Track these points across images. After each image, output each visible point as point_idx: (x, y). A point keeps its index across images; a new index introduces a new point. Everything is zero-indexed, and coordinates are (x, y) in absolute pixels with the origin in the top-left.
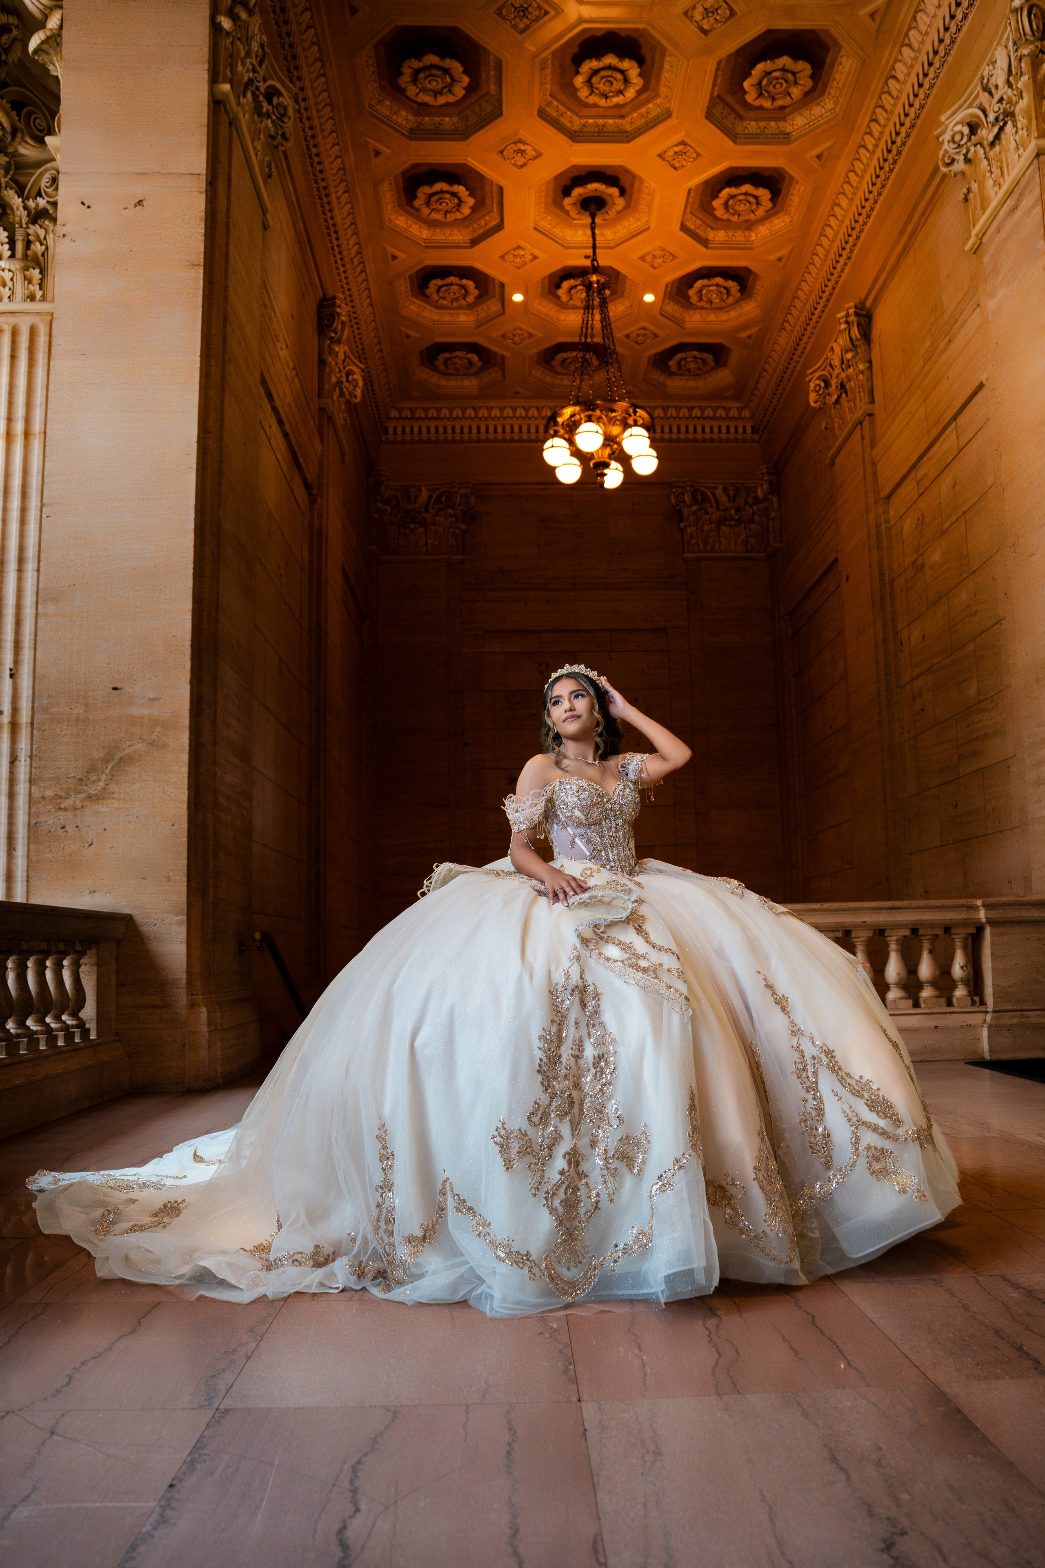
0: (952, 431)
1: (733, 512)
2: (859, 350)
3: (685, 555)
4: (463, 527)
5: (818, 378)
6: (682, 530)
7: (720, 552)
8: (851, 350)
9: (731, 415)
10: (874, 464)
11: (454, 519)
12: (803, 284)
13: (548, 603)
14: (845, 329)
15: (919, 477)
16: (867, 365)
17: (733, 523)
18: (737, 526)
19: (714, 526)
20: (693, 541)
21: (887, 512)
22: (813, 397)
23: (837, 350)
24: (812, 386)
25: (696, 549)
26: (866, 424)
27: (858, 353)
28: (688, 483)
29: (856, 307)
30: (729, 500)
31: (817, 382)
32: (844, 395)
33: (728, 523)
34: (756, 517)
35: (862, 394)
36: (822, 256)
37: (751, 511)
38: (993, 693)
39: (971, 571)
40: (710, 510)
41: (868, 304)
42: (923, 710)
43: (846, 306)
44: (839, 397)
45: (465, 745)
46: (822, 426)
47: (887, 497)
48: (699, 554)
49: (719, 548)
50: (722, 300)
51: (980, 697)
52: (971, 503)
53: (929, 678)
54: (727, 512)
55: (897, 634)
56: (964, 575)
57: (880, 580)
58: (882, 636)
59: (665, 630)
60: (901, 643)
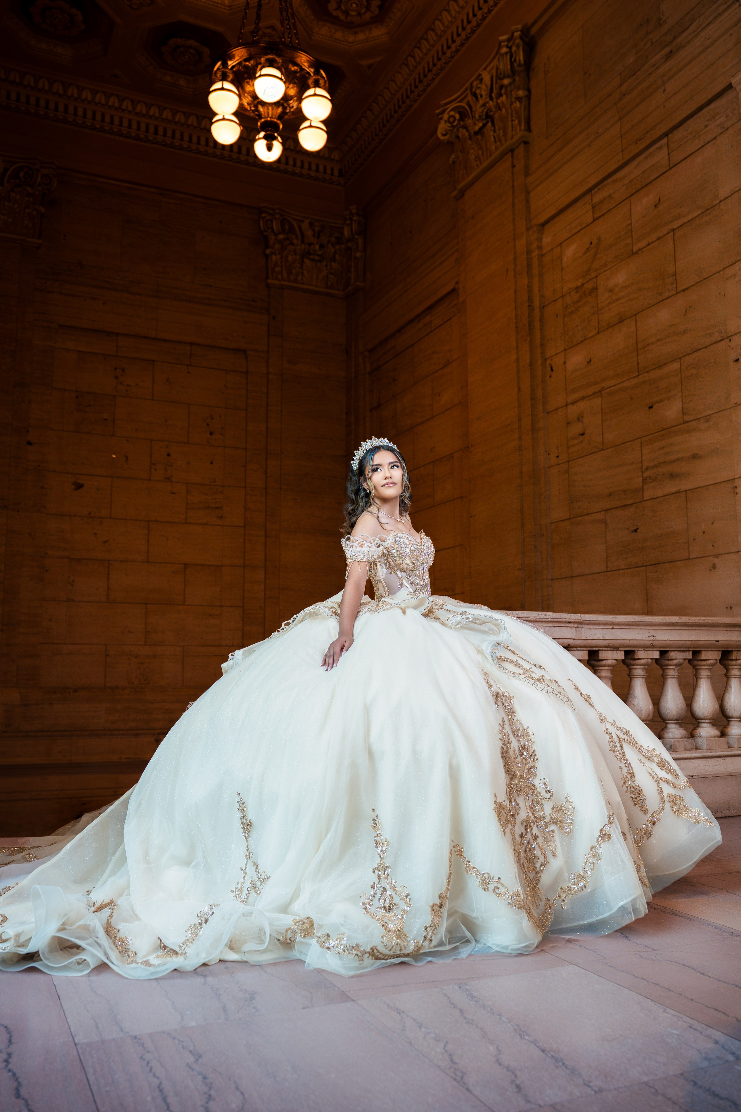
0: (660, 148)
1: (317, 247)
2: (517, 78)
3: (269, 281)
4: (42, 210)
5: (452, 110)
6: (267, 256)
7: (303, 283)
8: (508, 77)
10: (528, 193)
11: (31, 199)
12: (444, 13)
13: (128, 306)
14: (506, 53)
15: (596, 200)
16: (526, 93)
17: (317, 258)
18: (320, 261)
19: (298, 257)
20: (277, 269)
21: (540, 239)
22: (442, 127)
23: (487, 78)
24: (446, 116)
25: (280, 277)
26: (520, 152)
27: (514, 80)
28: (277, 211)
29: (522, 31)
30: (314, 236)
31: (452, 113)
32: (490, 124)
33: (312, 257)
34: (337, 257)
35: (516, 122)
37: (333, 250)
38: (710, 412)
39: (680, 289)
40: (295, 241)
41: (534, 31)
42: (583, 434)
43: (513, 28)
44: (484, 125)
45: (29, 443)
46: (451, 160)
47: (544, 224)
48: (282, 282)
49: (302, 279)
50: (359, 14)
51: (687, 418)
52: (686, 219)
53: (597, 402)
54: (312, 246)
55: (546, 360)
56: (667, 294)
57: (529, 306)
58: (528, 361)
59: (244, 351)
60: (554, 369)
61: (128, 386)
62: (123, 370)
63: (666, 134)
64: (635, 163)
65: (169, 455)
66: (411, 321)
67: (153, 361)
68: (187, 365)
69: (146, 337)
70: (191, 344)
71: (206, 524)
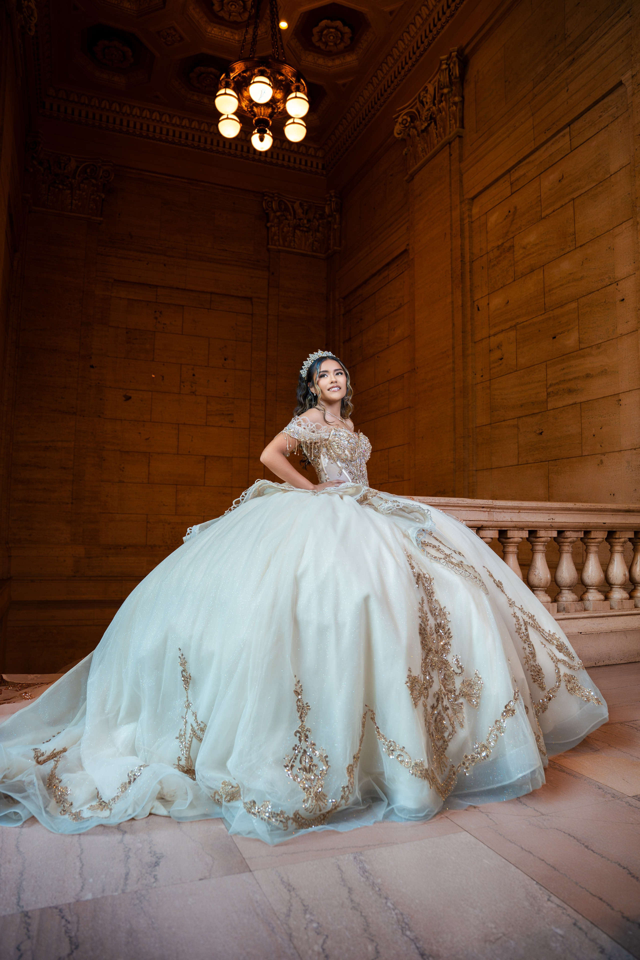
0: (564, 136)
1: (305, 221)
2: (454, 88)
3: (270, 246)
4: (103, 196)
5: (405, 114)
6: (268, 228)
7: (294, 248)
8: (447, 87)
9: (309, 153)
10: (461, 174)
11: (95, 188)
12: (400, 42)
13: (165, 265)
14: (446, 69)
15: (513, 178)
16: (461, 99)
17: (305, 229)
18: (307, 232)
19: (291, 229)
20: (276, 238)
21: (470, 210)
22: (398, 128)
23: (431, 89)
24: (400, 120)
25: (277, 243)
26: (456, 144)
27: (452, 90)
28: (276, 195)
29: (458, 51)
30: (303, 213)
31: (405, 117)
32: (433, 124)
33: (301, 229)
34: (321, 229)
35: (453, 121)
36: (424, 16)
37: (317, 224)
39: (578, 245)
40: (289, 217)
41: (467, 51)
42: (501, 359)
43: (451, 49)
44: (429, 125)
45: (92, 367)
46: (404, 152)
47: (473, 199)
48: (279, 248)
49: (294, 245)
50: (336, 44)
51: (582, 346)
52: (583, 191)
53: (512, 334)
54: (302, 221)
55: (474, 302)
56: (568, 249)
57: (461, 261)
58: (460, 303)
59: (251, 299)
60: (480, 309)
61: (164, 324)
62: (161, 313)
63: (569, 125)
64: (544, 148)
65: (194, 375)
66: (374, 275)
67: (183, 306)
68: (208, 309)
69: (178, 288)
70: (211, 293)
71: (221, 426)
